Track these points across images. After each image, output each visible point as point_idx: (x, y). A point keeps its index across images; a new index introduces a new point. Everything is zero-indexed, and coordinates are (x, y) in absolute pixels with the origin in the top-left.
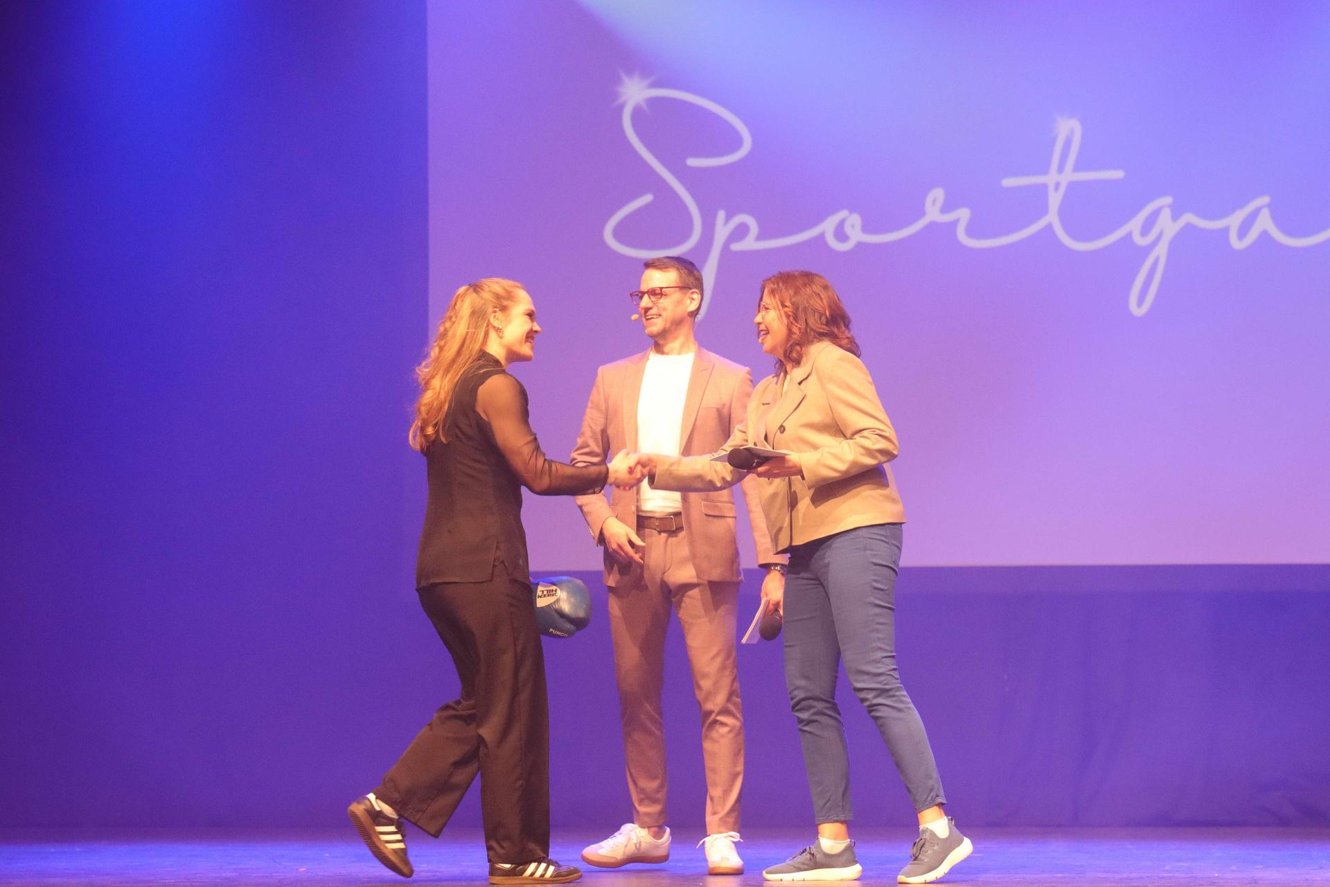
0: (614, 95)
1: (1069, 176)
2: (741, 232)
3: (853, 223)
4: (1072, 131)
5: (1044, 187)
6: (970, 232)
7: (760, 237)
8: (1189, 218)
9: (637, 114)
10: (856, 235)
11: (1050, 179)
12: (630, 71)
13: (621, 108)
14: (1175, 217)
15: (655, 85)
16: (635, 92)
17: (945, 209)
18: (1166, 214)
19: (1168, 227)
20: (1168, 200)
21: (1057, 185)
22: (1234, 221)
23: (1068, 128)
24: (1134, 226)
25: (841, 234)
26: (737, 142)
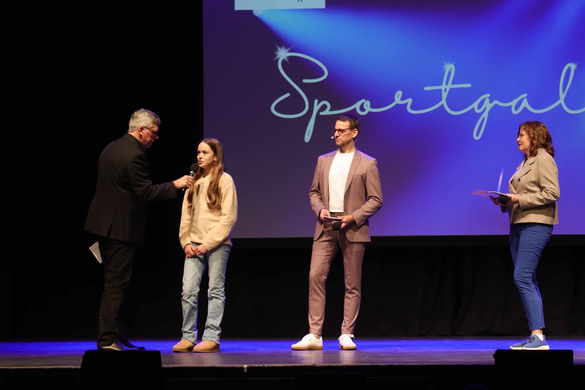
0: (275, 55)
1: (450, 86)
2: (324, 108)
3: (367, 104)
4: (451, 69)
5: (441, 90)
6: (412, 108)
7: (331, 110)
8: (496, 102)
9: (284, 62)
10: (368, 108)
11: (443, 87)
12: (281, 46)
13: (278, 60)
14: (491, 102)
15: (290, 51)
16: (283, 54)
17: (402, 99)
18: (487, 100)
19: (488, 106)
20: (488, 95)
21: (446, 90)
22: (514, 103)
23: (450, 68)
24: (475, 105)
25: (362, 109)
26: (322, 73)
